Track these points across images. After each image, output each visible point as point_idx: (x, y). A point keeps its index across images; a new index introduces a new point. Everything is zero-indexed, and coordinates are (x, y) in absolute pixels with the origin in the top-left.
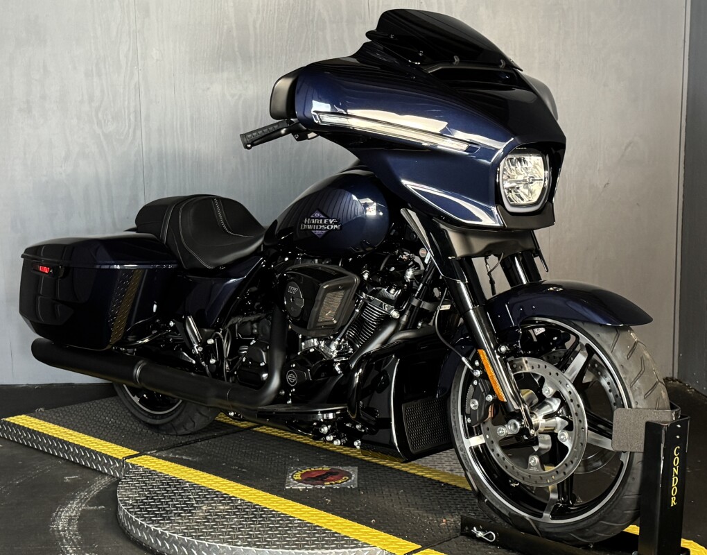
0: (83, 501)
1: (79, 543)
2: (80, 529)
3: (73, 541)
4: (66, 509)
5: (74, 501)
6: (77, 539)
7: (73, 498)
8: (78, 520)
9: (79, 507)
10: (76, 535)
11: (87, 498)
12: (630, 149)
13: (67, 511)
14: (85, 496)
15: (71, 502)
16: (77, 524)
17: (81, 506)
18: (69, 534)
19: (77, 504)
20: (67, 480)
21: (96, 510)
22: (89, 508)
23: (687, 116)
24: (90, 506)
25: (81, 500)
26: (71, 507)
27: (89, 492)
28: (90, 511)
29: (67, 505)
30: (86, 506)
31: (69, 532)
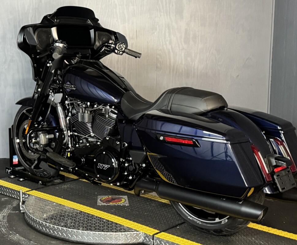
0: (9, 209)
1: (7, 227)
2: (8, 221)
3: (5, 226)
4: (2, 212)
5: (5, 209)
6: (7, 225)
7: (5, 208)
8: (7, 217)
9: (7, 212)
10: (6, 223)
11: (11, 208)
12: (248, 60)
13: (2, 213)
14: (10, 207)
15: (4, 209)
16: (7, 219)
17: (8, 211)
18: (3, 223)
19: (7, 210)
20: (3, 200)
21: (15, 213)
22: (12, 212)
23: (273, 47)
24: (13, 211)
25: (8, 209)
26: (4, 211)
27: (12, 205)
28: (12, 213)
29: (3, 210)
30: (11, 211)
31: (3, 222)
